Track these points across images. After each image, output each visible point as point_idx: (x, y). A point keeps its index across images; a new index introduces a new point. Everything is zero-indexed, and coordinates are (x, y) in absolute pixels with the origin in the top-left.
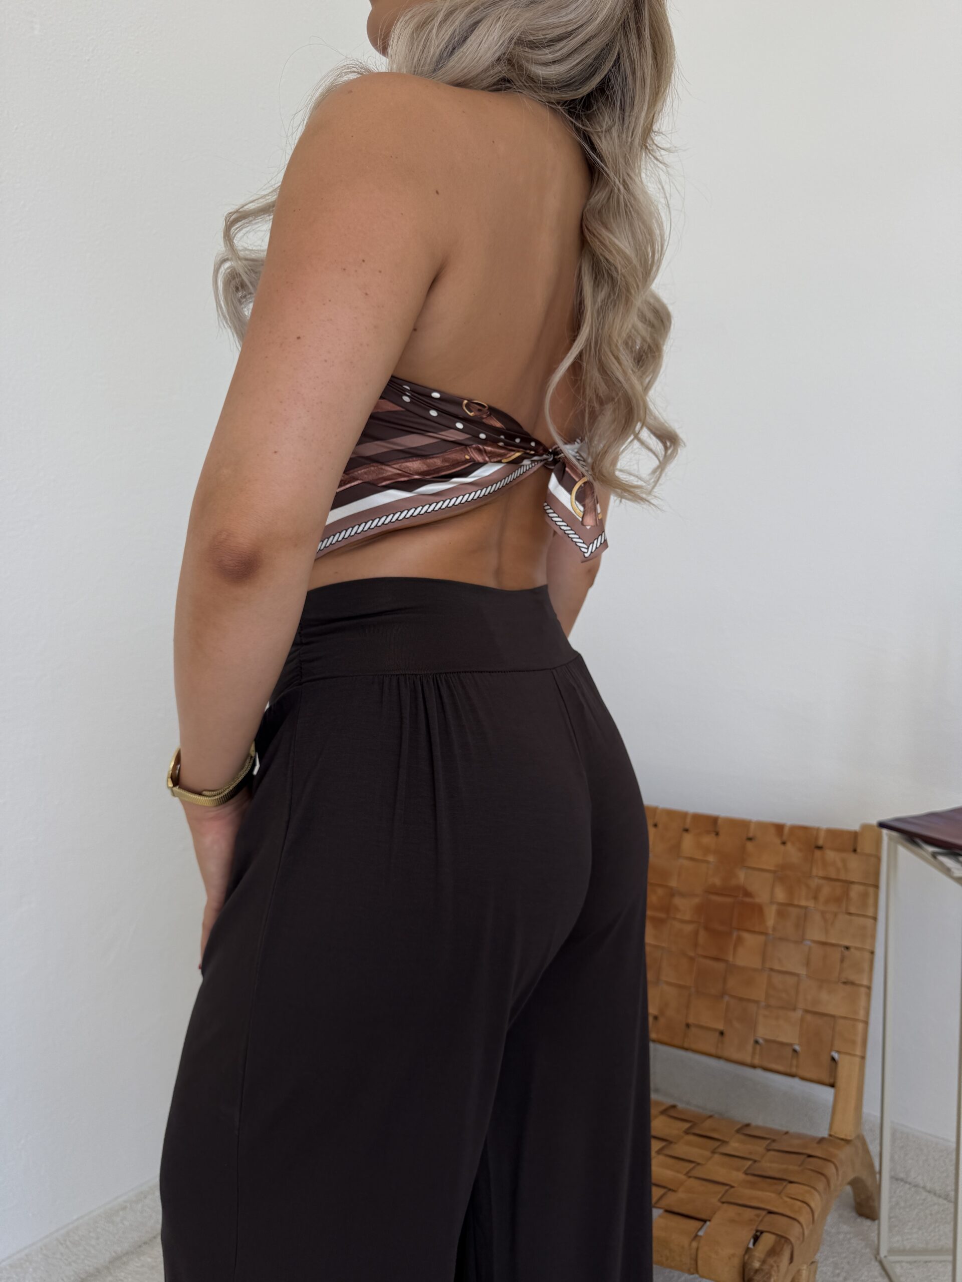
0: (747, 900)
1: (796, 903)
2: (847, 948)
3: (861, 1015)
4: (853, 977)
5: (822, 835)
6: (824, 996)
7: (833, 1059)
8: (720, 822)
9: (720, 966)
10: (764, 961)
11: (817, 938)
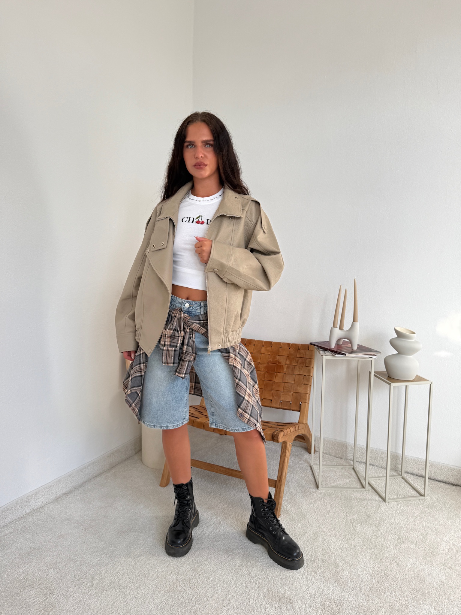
0: (278, 364)
1: (292, 364)
2: (305, 375)
3: (308, 392)
4: (306, 383)
5: (300, 346)
6: (298, 388)
7: (300, 404)
8: (272, 343)
9: (271, 382)
10: (283, 380)
11: (297, 374)
